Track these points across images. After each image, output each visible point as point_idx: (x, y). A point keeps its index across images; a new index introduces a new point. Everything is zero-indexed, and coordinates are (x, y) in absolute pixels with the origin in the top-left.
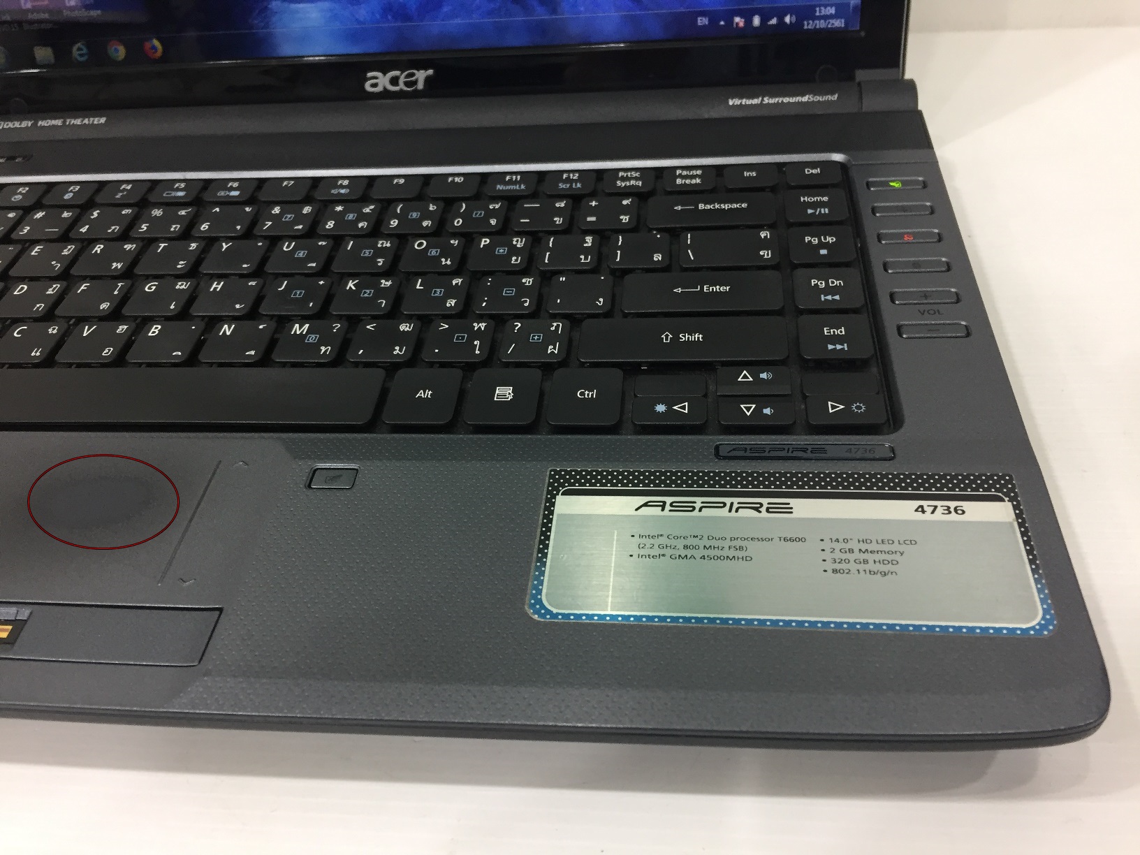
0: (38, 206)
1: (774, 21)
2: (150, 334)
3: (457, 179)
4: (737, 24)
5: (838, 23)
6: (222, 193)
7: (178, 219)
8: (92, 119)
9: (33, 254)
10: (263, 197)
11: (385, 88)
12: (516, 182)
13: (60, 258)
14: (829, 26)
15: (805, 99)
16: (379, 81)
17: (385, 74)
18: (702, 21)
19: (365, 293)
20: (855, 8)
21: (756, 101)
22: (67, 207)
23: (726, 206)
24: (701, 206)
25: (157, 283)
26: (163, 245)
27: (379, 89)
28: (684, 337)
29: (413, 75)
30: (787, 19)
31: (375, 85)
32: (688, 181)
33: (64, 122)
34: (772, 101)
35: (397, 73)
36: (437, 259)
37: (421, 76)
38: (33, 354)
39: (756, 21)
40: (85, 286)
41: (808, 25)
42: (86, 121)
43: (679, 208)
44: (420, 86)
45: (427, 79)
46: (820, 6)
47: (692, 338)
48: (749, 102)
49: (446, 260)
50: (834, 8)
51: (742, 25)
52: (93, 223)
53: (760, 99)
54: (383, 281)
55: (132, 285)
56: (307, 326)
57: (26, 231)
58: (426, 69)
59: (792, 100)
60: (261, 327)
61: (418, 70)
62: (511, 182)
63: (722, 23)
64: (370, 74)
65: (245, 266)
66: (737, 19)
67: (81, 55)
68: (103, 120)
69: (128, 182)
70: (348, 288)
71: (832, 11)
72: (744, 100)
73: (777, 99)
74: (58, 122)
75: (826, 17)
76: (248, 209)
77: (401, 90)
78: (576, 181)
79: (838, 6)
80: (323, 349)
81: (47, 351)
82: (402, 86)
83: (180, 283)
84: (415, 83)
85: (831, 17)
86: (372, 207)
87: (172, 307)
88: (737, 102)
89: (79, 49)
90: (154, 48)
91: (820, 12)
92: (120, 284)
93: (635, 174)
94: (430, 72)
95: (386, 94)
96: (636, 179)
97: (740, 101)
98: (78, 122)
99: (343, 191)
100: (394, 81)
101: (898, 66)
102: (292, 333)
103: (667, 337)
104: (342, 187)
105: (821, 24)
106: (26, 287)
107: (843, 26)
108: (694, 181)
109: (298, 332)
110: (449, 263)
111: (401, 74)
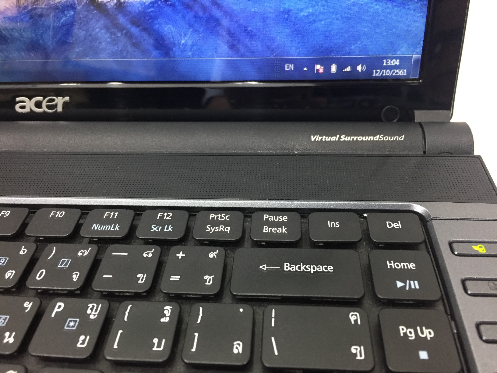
1: (348, 69)
3: (59, 213)
4: (318, 70)
5: (402, 73)
11: (31, 110)
12: (112, 221)
14: (394, 75)
15: (376, 138)
16: (26, 104)
17: (30, 100)
18: (288, 67)
20: (416, 61)
21: (334, 139)
23: (312, 269)
24: (287, 267)
27: (27, 110)
29: (53, 100)
30: (359, 68)
31: (23, 107)
32: (274, 230)
34: (348, 139)
35: (40, 98)
36: (1, 333)
37: (60, 101)
39: (334, 69)
41: (377, 73)
43: (264, 267)
44: (60, 109)
45: (65, 104)
46: (386, 58)
48: (329, 139)
49: (10, 336)
50: (398, 60)
51: (321, 71)
53: (338, 136)
59: (365, 139)
61: (57, 97)
63: (305, 69)
64: (18, 99)
66: (318, 67)
71: (397, 62)
72: (324, 137)
73: (352, 138)
75: (391, 68)
77: (44, 112)
78: (168, 223)
79: (401, 59)
82: (44, 109)
84: (56, 106)
85: (396, 67)
88: (318, 138)
91: (387, 63)
93: (225, 217)
94: (67, 98)
96: (225, 223)
97: (320, 138)
100: (38, 105)
101: (450, 110)
105: (387, 73)
107: (405, 74)
108: (280, 231)
110: (11, 340)
111: (44, 99)
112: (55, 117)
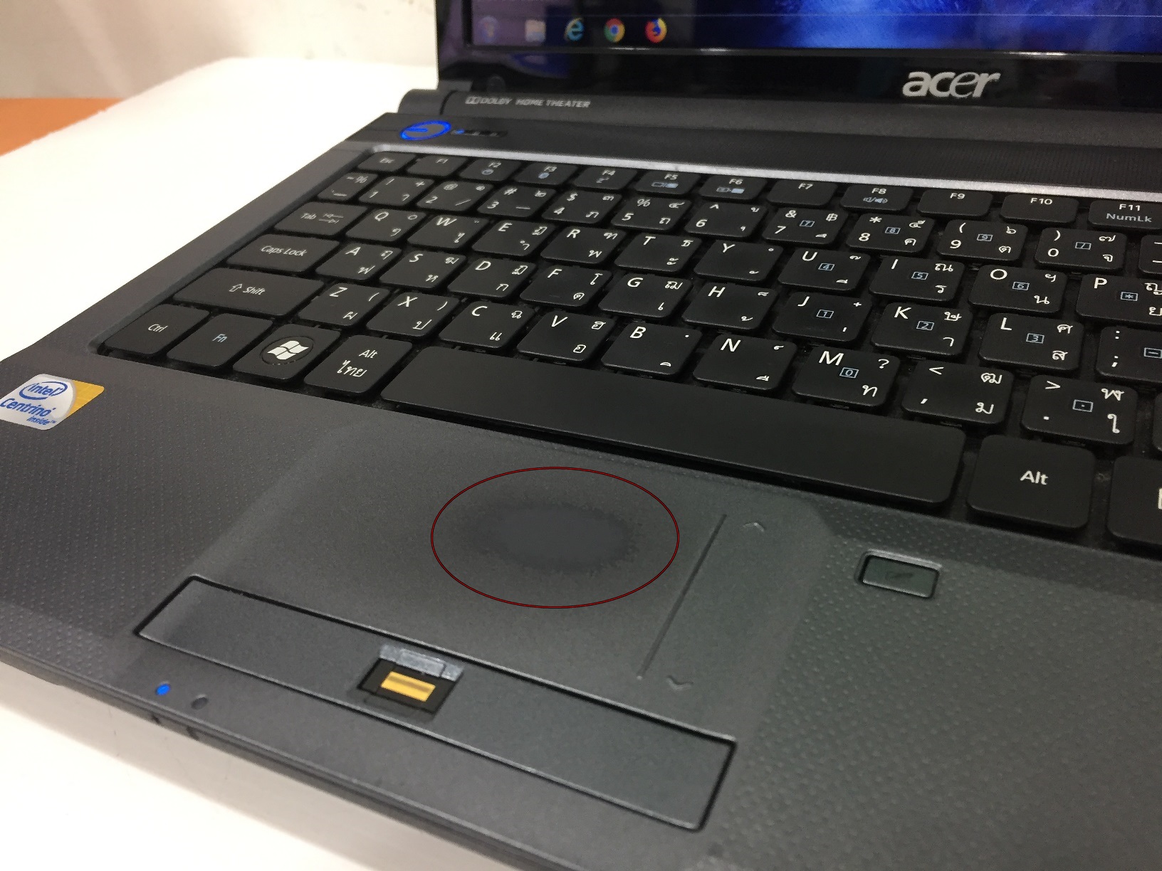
0: (509, 182)
2: (632, 336)
3: (1044, 202)
6: (722, 190)
7: (669, 212)
8: (574, 102)
9: (500, 230)
10: (772, 197)
11: (928, 92)
12: (1134, 213)
13: (530, 239)
16: (923, 84)
17: (932, 76)
19: (922, 325)
22: (542, 187)
25: (642, 279)
26: (650, 238)
27: (922, 93)
29: (971, 78)
31: (916, 89)
33: (545, 103)
35: (950, 75)
37: (982, 80)
38: (492, 338)
40: (557, 272)
42: (568, 104)
44: (977, 93)
45: (989, 85)
49: (1042, 298)
52: (568, 206)
54: (948, 313)
55: (611, 278)
56: (841, 355)
57: (494, 206)
60: (776, 348)
61: (979, 74)
62: (1129, 212)
64: (912, 75)
65: (752, 272)
67: (576, 33)
68: (586, 104)
69: (611, 168)
70: (896, 316)
74: (538, 102)
76: (754, 209)
77: (951, 97)
80: (867, 389)
81: (509, 336)
82: (952, 91)
83: (670, 283)
84: (972, 88)
86: (923, 222)
87: (660, 308)
89: (574, 26)
90: (658, 29)
92: (597, 275)
94: (996, 76)
95: (929, 99)
98: (559, 103)
99: (879, 201)
100: (943, 85)
102: (821, 361)
104: (877, 195)
106: (489, 264)
109: (829, 362)
110: (1045, 302)
111: (955, 77)
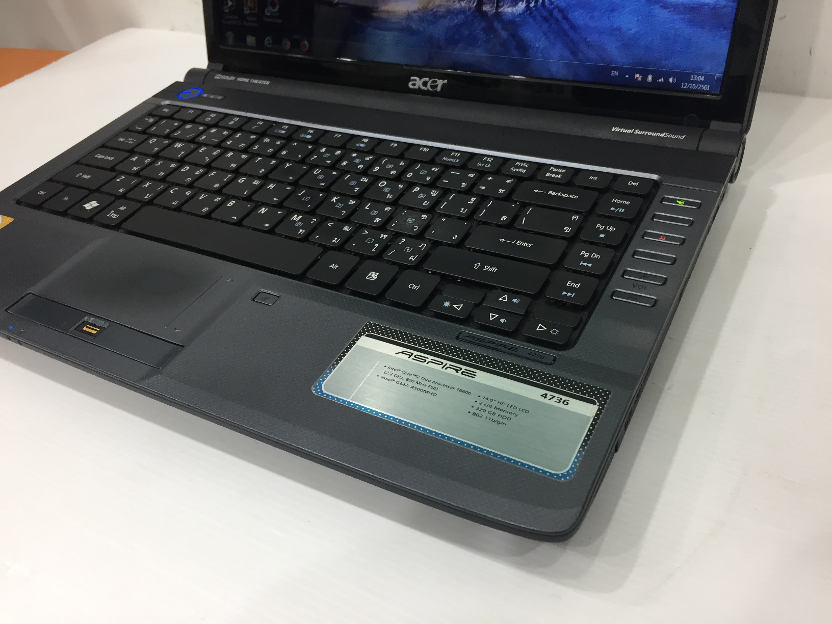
0: (215, 125)
1: (661, 80)
2: (228, 205)
3: (425, 150)
4: (637, 78)
5: (705, 88)
6: (302, 135)
7: (274, 146)
8: (263, 81)
9: (200, 151)
10: (322, 140)
11: (419, 87)
12: (455, 157)
13: (210, 156)
14: (699, 89)
15: (663, 135)
16: (417, 83)
17: (420, 79)
18: (615, 73)
19: (339, 205)
20: (719, 79)
21: (630, 131)
22: (228, 129)
23: (564, 195)
24: (550, 193)
25: (246, 179)
26: (259, 159)
27: (416, 87)
28: (486, 268)
29: (436, 82)
30: (671, 80)
31: (414, 85)
32: (553, 175)
33: (250, 81)
34: (640, 133)
35: (427, 79)
36: (387, 193)
37: (440, 83)
38: (173, 203)
39: (650, 78)
40: (214, 173)
41: (685, 86)
42: (260, 82)
43: (537, 191)
44: (439, 89)
45: (443, 85)
46: (694, 74)
47: (490, 270)
48: (625, 131)
50: (703, 77)
51: (640, 79)
52: (235, 140)
53: (633, 130)
54: (351, 201)
55: (235, 177)
56: (301, 217)
57: (203, 138)
58: (443, 80)
59: (653, 134)
60: (279, 213)
61: (439, 79)
62: (453, 157)
63: (627, 76)
64: (412, 78)
65: (291, 178)
66: (637, 75)
67: (269, 44)
68: (268, 83)
69: (262, 120)
70: (332, 201)
71: (702, 79)
72: (623, 129)
73: (644, 132)
74: (246, 80)
75: (697, 82)
76: (310, 147)
77: (428, 90)
78: (489, 163)
79: (706, 76)
80: (301, 231)
81: (180, 203)
82: (429, 87)
83: (256, 181)
84: (437, 86)
85: (701, 82)
86: (371, 157)
87: (246, 193)
88: (617, 129)
89: (268, 40)
90: (305, 45)
91: (694, 78)
92: (229, 176)
93: (525, 165)
94: (446, 81)
95: (419, 91)
96: (524, 168)
97: (619, 129)
98: (256, 81)
99: (362, 145)
100: (425, 84)
101: (741, 122)
102: (291, 219)
103: (477, 266)
104: (363, 143)
105: (694, 87)
106: (188, 168)
107: (708, 89)
108: (557, 176)
109: (294, 220)
110: (390, 197)
111: (430, 80)
112: (434, 94)
